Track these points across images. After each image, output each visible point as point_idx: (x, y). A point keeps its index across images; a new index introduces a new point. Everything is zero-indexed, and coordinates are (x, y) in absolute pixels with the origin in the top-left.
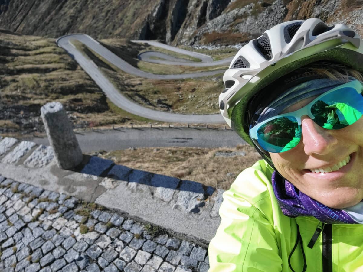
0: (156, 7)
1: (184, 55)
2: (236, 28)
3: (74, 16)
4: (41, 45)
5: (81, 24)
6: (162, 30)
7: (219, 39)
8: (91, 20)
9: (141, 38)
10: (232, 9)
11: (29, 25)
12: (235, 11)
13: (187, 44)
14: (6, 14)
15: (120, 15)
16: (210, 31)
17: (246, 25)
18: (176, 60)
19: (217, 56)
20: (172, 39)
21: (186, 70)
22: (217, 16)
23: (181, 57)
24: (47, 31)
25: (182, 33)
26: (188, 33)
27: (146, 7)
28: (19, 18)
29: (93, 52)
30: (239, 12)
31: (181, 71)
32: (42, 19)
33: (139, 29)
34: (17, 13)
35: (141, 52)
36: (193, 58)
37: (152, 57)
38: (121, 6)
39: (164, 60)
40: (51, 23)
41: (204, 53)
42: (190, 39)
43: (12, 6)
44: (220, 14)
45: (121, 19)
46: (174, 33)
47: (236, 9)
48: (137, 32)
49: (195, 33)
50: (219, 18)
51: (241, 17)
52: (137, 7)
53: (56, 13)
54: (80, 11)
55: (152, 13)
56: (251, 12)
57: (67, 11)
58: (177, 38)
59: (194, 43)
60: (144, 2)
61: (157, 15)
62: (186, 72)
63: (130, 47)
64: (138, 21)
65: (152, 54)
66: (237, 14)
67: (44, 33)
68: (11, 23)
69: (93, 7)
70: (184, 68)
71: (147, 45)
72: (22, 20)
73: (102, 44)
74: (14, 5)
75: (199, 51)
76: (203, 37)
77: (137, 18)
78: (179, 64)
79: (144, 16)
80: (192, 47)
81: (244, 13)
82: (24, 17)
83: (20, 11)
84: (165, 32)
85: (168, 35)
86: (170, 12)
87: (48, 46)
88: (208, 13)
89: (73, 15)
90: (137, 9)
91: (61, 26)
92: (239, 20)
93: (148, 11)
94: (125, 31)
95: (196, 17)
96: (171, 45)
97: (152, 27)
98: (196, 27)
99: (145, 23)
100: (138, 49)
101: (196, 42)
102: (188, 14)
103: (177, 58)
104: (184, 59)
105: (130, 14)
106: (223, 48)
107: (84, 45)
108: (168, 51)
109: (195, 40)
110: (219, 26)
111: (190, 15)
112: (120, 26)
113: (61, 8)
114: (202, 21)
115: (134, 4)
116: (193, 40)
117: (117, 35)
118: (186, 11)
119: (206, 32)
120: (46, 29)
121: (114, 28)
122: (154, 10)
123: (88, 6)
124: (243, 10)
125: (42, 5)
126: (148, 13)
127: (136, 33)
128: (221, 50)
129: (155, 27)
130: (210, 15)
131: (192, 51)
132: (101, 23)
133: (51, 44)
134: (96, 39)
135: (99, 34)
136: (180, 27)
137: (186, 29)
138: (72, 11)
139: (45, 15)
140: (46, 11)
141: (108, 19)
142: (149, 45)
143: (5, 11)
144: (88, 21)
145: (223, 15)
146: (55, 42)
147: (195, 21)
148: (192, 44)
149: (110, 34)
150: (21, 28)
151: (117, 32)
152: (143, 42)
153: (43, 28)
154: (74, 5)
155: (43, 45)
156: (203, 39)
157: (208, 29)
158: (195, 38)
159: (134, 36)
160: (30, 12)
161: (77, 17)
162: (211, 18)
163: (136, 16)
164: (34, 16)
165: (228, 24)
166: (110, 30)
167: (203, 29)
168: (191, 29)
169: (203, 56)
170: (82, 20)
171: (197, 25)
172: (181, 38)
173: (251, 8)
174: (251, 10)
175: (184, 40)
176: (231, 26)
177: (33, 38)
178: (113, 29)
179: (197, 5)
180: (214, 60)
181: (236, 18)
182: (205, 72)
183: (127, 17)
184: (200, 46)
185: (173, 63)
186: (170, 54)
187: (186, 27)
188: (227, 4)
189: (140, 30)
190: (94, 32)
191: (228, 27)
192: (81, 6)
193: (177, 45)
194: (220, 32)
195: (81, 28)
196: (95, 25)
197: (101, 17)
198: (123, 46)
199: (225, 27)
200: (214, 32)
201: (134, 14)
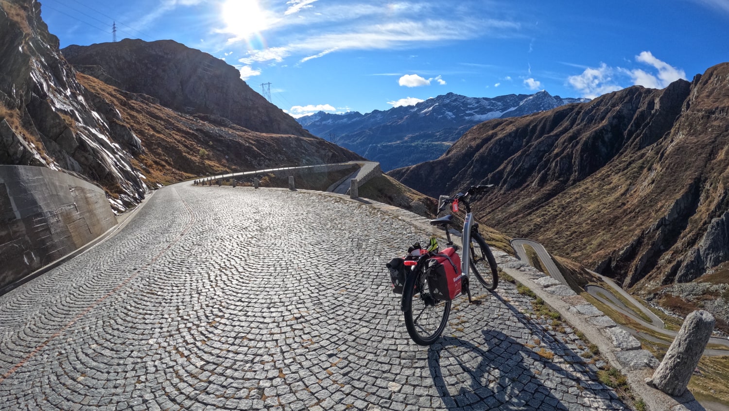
0: (625, 246)
1: (636, 307)
2: (702, 303)
3: (538, 225)
4: (495, 238)
5: (542, 234)
6: (623, 272)
7: (680, 308)
8: (554, 234)
9: (597, 271)
10: (704, 281)
11: (493, 219)
12: (707, 285)
13: (644, 297)
14: (478, 203)
15: (585, 240)
16: (674, 294)
17: (714, 305)
18: (624, 308)
19: (670, 325)
20: (631, 285)
21: (630, 323)
22: (687, 281)
23: (630, 307)
24: (508, 229)
25: (643, 284)
26: (649, 286)
27: (615, 242)
28: (488, 210)
29: (541, 264)
30: (711, 287)
31: (624, 322)
32: (508, 218)
33: (598, 261)
34: (488, 205)
35: (590, 283)
36: (644, 314)
37: (600, 294)
38: (589, 231)
39: (612, 302)
40: (515, 224)
41: (658, 315)
42: (650, 293)
43: (486, 198)
44: (690, 281)
45: (584, 245)
46: (635, 280)
47: (709, 283)
48: (595, 262)
49: (657, 289)
50: (688, 284)
51: (711, 293)
52: (605, 238)
53: (523, 217)
54: (546, 223)
55: (619, 250)
56: (723, 293)
57: (534, 219)
58: (636, 286)
59: (651, 300)
60: (614, 237)
61: (623, 254)
62: (629, 325)
63: (581, 274)
64: (602, 252)
65: (601, 290)
66: (708, 288)
67: (504, 230)
68: (479, 211)
69: (561, 223)
70: (629, 320)
71: (600, 279)
72: (490, 213)
73: (553, 259)
74: (489, 198)
75: (653, 310)
76: (664, 297)
77: (601, 249)
78: (626, 314)
79: (610, 250)
80: (648, 303)
81: (716, 290)
82: (493, 211)
83: (492, 204)
84: (626, 274)
85: (628, 280)
86: (639, 257)
87: (501, 242)
88: (679, 274)
89: (539, 223)
90: (604, 241)
91: (523, 229)
92: (709, 297)
93: (615, 246)
94: (584, 256)
95: (664, 273)
96: (626, 291)
97: (613, 264)
98: (660, 284)
99: (608, 257)
100: (589, 279)
101: (654, 300)
102: (657, 266)
103: (626, 307)
104: (633, 310)
105: (595, 243)
106: (681, 319)
107: (535, 254)
108: (620, 295)
109: (654, 297)
110: (686, 294)
111: (658, 268)
112: (580, 251)
113: (530, 214)
114: (669, 280)
115: (604, 234)
116: (652, 296)
117: (573, 258)
118: (656, 263)
119: (670, 293)
120: (507, 227)
121: (574, 250)
122: (622, 249)
123: (556, 220)
124: (715, 287)
125: (513, 205)
126: (615, 249)
127: (594, 264)
128: (678, 321)
129: (616, 265)
130: (680, 277)
131: (646, 307)
132: (562, 240)
133: (505, 241)
134: (550, 252)
135: (555, 250)
136: (644, 276)
137: (649, 281)
138: (539, 220)
139: (512, 215)
140: (514, 212)
141: (571, 239)
142: (603, 281)
143: (478, 201)
144: (550, 234)
145: (694, 283)
146: (509, 241)
147: (662, 277)
148: (650, 300)
149: (568, 254)
150: (485, 219)
151: (576, 255)
152: (598, 275)
153: (506, 225)
154: (543, 215)
155: (497, 239)
156: (663, 300)
157: (673, 292)
158: (656, 294)
159: (590, 266)
160: (500, 209)
161: (541, 227)
162: (680, 281)
163: (601, 247)
164: (502, 213)
165: (695, 295)
166: (569, 251)
167: (667, 289)
168: (654, 284)
169: (656, 318)
170: (545, 231)
171: (662, 283)
172: (641, 289)
173: (725, 288)
174: (724, 291)
175: (643, 292)
176: (697, 298)
177: (491, 230)
178: (572, 251)
179: (670, 262)
180: (665, 328)
181: (706, 292)
182: (650, 335)
183: (592, 244)
184: (657, 306)
185: (619, 310)
186: (621, 299)
187: (650, 279)
188: (701, 274)
189: (600, 262)
190: (551, 246)
191: (694, 299)
192: (550, 218)
193: (633, 294)
194: (684, 300)
195: (541, 238)
196: (556, 240)
197: (564, 235)
198: (574, 270)
199: (691, 297)
200: (678, 297)
201: (600, 244)
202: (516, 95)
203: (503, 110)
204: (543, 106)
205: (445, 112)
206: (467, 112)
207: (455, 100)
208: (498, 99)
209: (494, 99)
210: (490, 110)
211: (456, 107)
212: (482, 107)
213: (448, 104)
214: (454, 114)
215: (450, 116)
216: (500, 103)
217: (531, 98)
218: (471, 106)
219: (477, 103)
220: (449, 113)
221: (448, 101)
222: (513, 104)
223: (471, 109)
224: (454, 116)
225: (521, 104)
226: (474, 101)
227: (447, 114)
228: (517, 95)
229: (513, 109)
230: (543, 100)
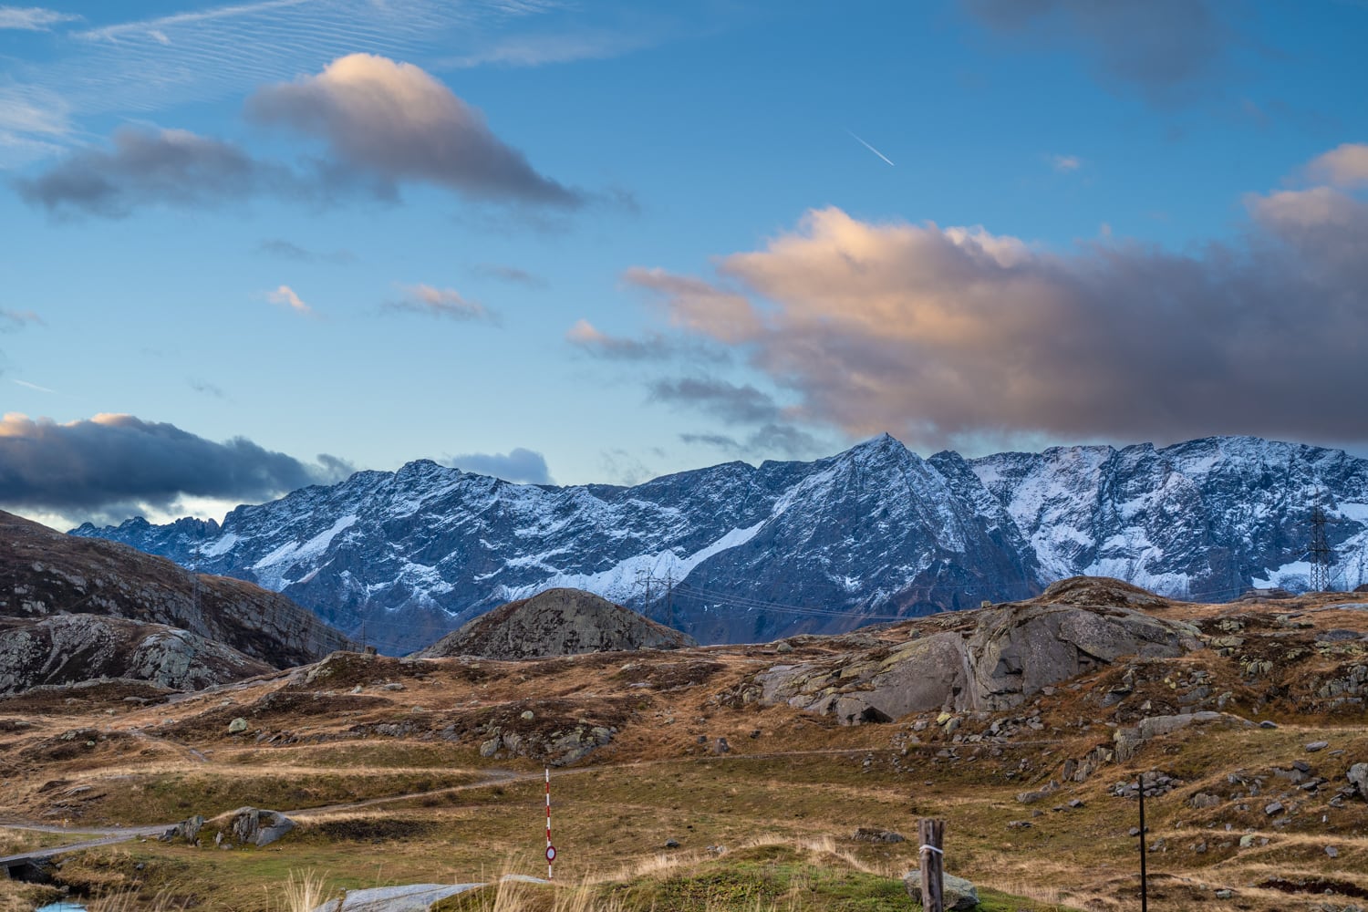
202: (749, 468)
203: (691, 544)
204: (885, 513)
205: (397, 565)
206: (511, 563)
207: (453, 501)
208: (666, 490)
209: (645, 492)
210: (628, 549)
211: (450, 539)
212: (588, 536)
213: (415, 519)
214: (446, 574)
215: (427, 585)
216: (673, 512)
217: (825, 476)
218: (533, 531)
219: (565, 510)
220: (421, 568)
221: (416, 506)
222: (739, 510)
223: (537, 544)
224: (446, 587)
225: (781, 506)
226: (546, 506)
227: (410, 575)
228: (757, 464)
229: (738, 537)
230: (884, 482)
